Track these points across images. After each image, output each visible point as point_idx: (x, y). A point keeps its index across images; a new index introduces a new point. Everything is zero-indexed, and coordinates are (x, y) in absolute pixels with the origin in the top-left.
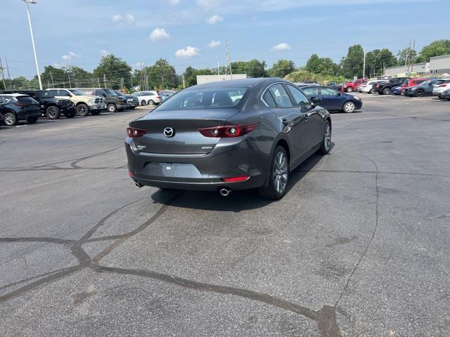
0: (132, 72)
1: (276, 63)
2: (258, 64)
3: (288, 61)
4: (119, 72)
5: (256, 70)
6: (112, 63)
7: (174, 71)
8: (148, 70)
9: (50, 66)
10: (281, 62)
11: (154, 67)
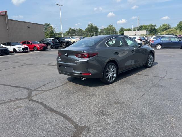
0: (99, 30)
1: (161, 26)
2: (152, 26)
3: (167, 24)
4: (94, 30)
5: (151, 28)
6: (92, 27)
7: (115, 29)
8: (105, 29)
9: (70, 28)
10: (164, 25)
11: (108, 28)
